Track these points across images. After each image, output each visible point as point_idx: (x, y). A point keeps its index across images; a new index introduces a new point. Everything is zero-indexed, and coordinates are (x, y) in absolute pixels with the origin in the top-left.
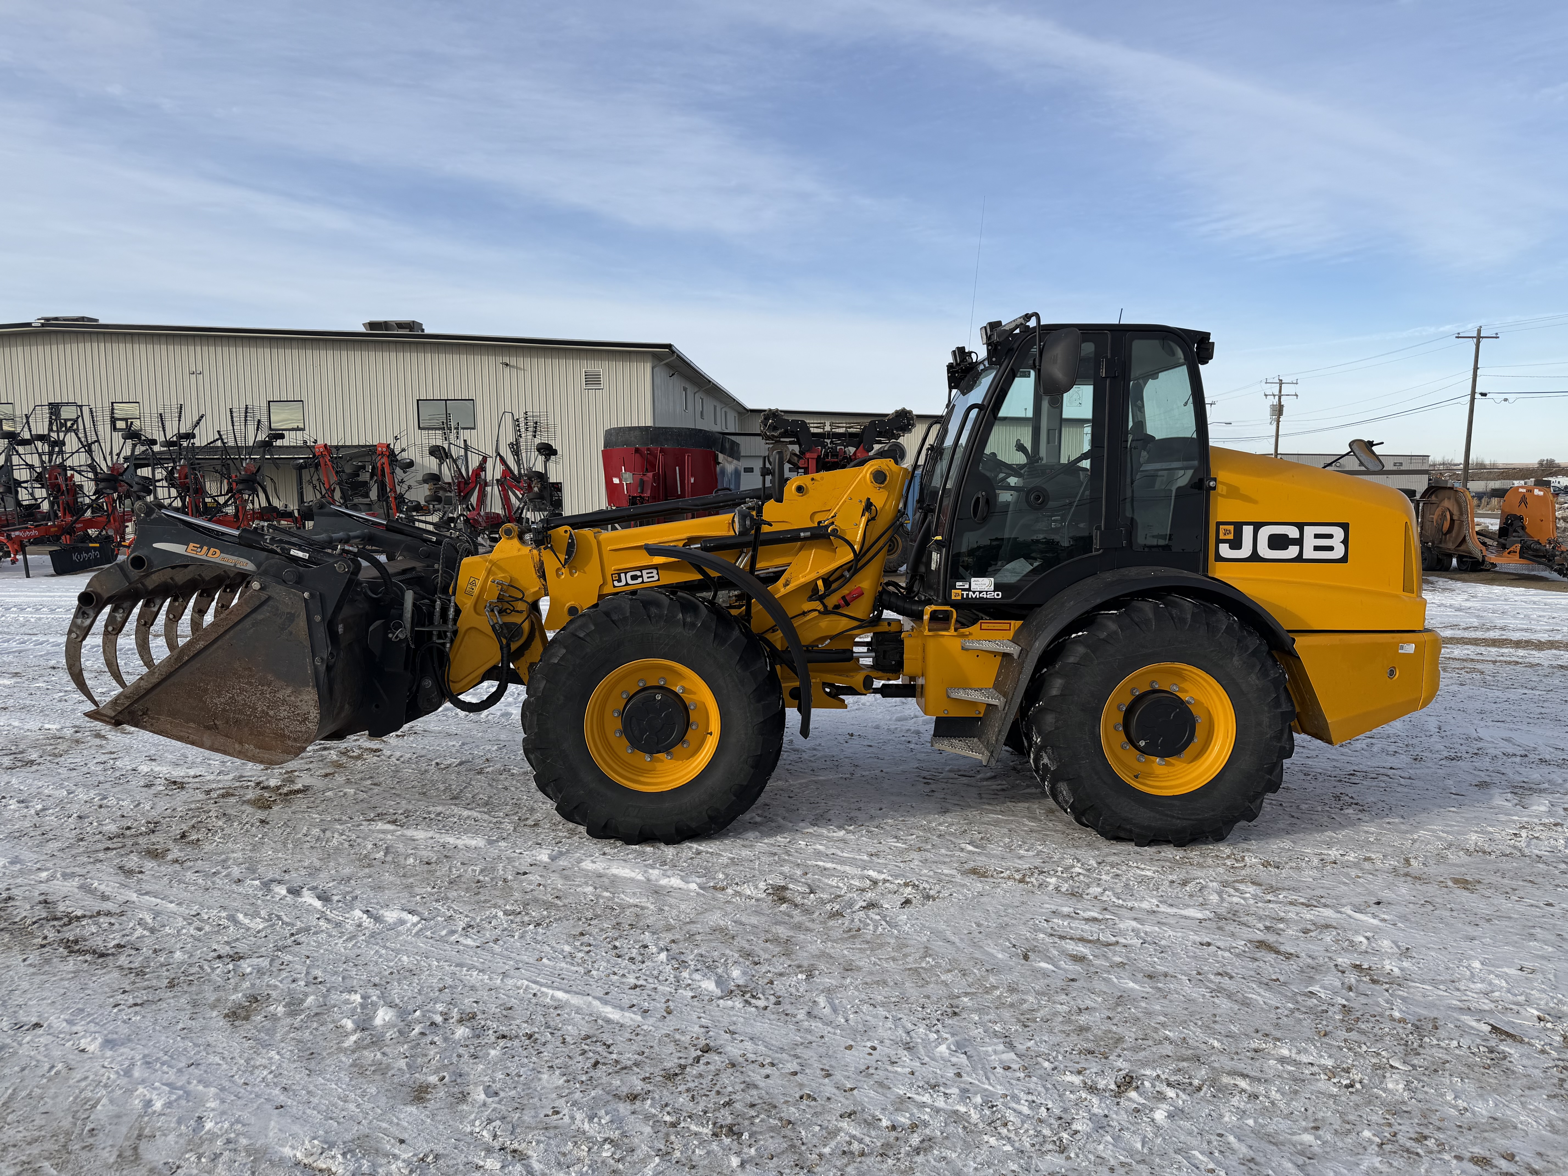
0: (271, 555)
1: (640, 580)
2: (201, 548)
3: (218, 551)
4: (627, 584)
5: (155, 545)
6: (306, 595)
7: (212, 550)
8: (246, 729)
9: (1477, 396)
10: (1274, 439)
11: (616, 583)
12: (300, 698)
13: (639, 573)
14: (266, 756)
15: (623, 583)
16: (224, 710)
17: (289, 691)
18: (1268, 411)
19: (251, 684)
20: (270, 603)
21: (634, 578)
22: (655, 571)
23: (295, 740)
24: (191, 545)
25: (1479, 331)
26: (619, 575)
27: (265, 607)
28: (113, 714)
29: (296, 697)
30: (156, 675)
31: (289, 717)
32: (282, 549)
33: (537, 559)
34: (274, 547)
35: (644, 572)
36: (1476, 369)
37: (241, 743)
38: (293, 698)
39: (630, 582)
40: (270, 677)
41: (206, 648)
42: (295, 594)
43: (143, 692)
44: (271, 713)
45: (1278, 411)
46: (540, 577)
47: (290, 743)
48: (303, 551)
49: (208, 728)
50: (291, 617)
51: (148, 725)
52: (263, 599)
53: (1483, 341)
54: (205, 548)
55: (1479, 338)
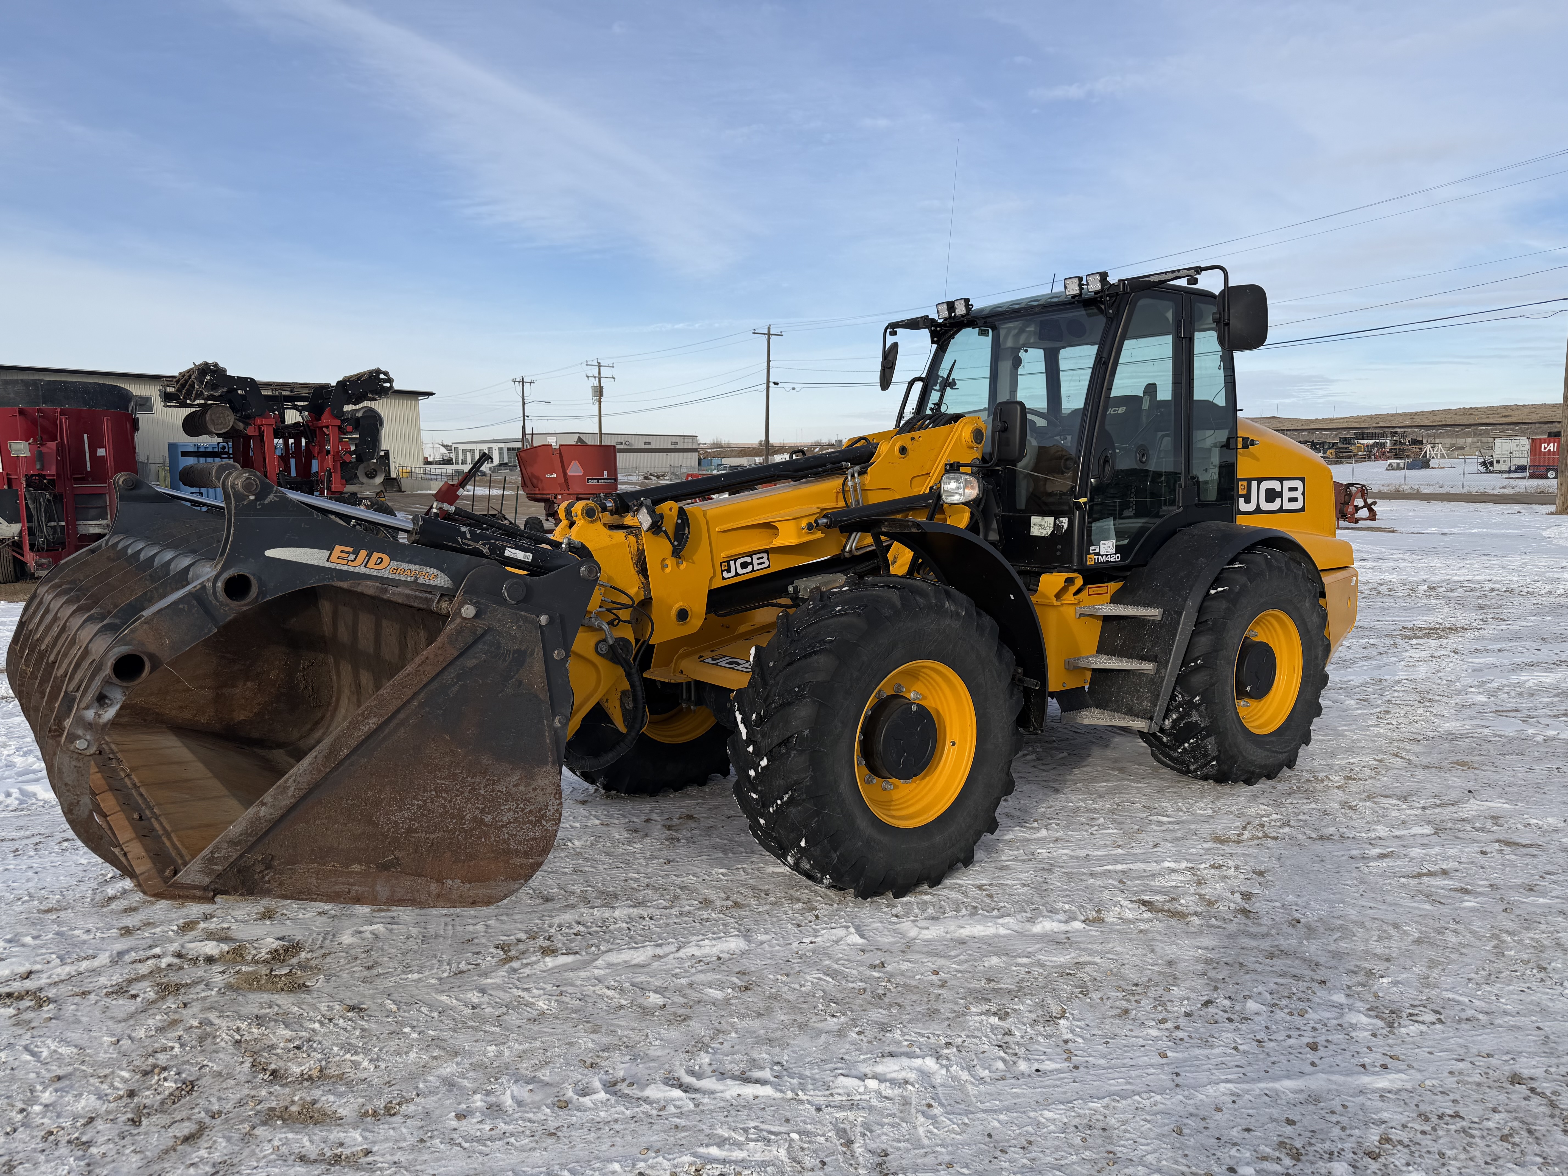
0: (475, 559)
1: (750, 568)
2: (356, 553)
3: (386, 558)
4: (737, 574)
5: (269, 553)
6: (544, 619)
7: (376, 555)
8: (448, 854)
9: (771, 385)
10: (597, 419)
11: (726, 575)
12: (534, 784)
13: (748, 559)
14: (482, 891)
15: (733, 573)
16: (410, 830)
17: (515, 778)
18: (589, 392)
19: (454, 778)
20: (488, 638)
21: (744, 565)
22: (765, 555)
23: (526, 854)
24: (338, 548)
25: (769, 329)
26: (728, 562)
27: (480, 646)
28: (207, 880)
29: (528, 785)
30: (290, 792)
31: (516, 820)
32: (493, 548)
33: (634, 548)
34: (479, 545)
35: (755, 557)
36: (769, 361)
37: (440, 881)
38: (522, 788)
39: (740, 571)
40: (486, 760)
41: (380, 728)
42: (526, 620)
43: (265, 826)
44: (488, 819)
45: (599, 392)
46: (638, 572)
47: (518, 861)
48: (524, 550)
49: (385, 867)
50: (520, 658)
51: (274, 886)
52: (479, 632)
53: (772, 337)
54: (363, 553)
55: (769, 335)
